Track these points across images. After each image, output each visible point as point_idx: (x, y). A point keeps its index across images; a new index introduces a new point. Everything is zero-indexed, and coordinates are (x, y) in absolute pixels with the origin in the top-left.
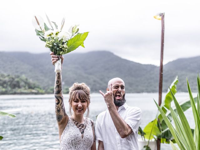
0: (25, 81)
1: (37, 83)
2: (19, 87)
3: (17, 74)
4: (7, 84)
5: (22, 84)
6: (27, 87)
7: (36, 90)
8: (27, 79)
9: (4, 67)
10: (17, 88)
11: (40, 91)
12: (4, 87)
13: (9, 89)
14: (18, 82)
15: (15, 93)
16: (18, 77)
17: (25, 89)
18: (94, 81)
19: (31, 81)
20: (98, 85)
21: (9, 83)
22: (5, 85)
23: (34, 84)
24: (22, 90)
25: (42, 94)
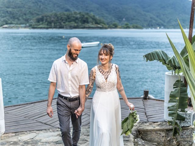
0: (93, 17)
1: (102, 19)
2: (88, 22)
3: (86, 12)
4: (79, 20)
5: (90, 20)
6: (94, 23)
7: (101, 25)
8: (94, 16)
9: (77, 7)
10: (86, 24)
11: (105, 26)
12: (76, 22)
13: (80, 24)
14: (87, 18)
15: (84, 28)
16: (87, 14)
17: (93, 24)
18: (151, 18)
19: (97, 17)
20: (154, 21)
21: (80, 19)
22: (77, 21)
23: (100, 20)
24: (90, 25)
25: (106, 28)
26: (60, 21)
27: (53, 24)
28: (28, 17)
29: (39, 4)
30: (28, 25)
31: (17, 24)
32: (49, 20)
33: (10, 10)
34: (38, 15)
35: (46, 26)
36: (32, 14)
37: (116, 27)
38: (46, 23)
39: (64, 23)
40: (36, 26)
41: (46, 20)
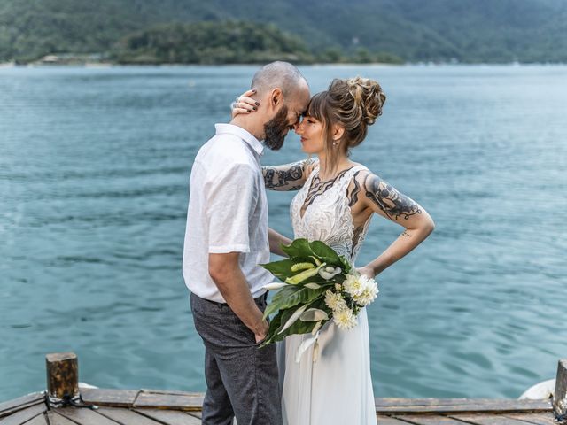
0: (275, 35)
1: (299, 40)
2: (262, 48)
3: (258, 21)
4: (238, 43)
5: (268, 41)
6: (277, 49)
7: (296, 55)
8: (278, 32)
10: (257, 51)
11: (305, 57)
12: (230, 48)
13: (242, 52)
14: (260, 38)
15: (252, 62)
16: (261, 27)
17: (274, 53)
18: (426, 36)
19: (287, 35)
20: (433, 45)
21: (242, 41)
22: (233, 44)
23: (294, 43)
24: (267, 55)
25: (309, 63)
26: (190, 45)
27: (172, 54)
28: (107, 34)
30: (107, 54)
31: (80, 52)
32: (161, 41)
33: (61, 16)
34: (134, 29)
35: (153, 59)
36: (119, 27)
37: (334, 59)
38: (155, 51)
39: (201, 49)
40: (127, 59)
41: (155, 43)
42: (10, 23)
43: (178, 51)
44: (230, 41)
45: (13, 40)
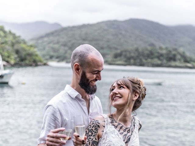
0: (182, 54)
2: (174, 60)
3: (175, 47)
5: (178, 57)
6: (182, 61)
7: (192, 64)
8: (184, 53)
10: (172, 62)
13: (165, 61)
14: (175, 55)
16: (175, 50)
17: (181, 63)
19: (188, 54)
21: (165, 56)
22: (161, 58)
23: (191, 58)
24: (178, 63)
26: (141, 57)
27: (132, 61)
28: (105, 51)
29: (120, 36)
32: (128, 55)
34: (116, 49)
35: (123, 63)
36: (110, 48)
38: (125, 59)
39: (146, 60)
41: (125, 56)
42: (65, 45)
43: (135, 59)
44: (160, 56)
45: (66, 52)
